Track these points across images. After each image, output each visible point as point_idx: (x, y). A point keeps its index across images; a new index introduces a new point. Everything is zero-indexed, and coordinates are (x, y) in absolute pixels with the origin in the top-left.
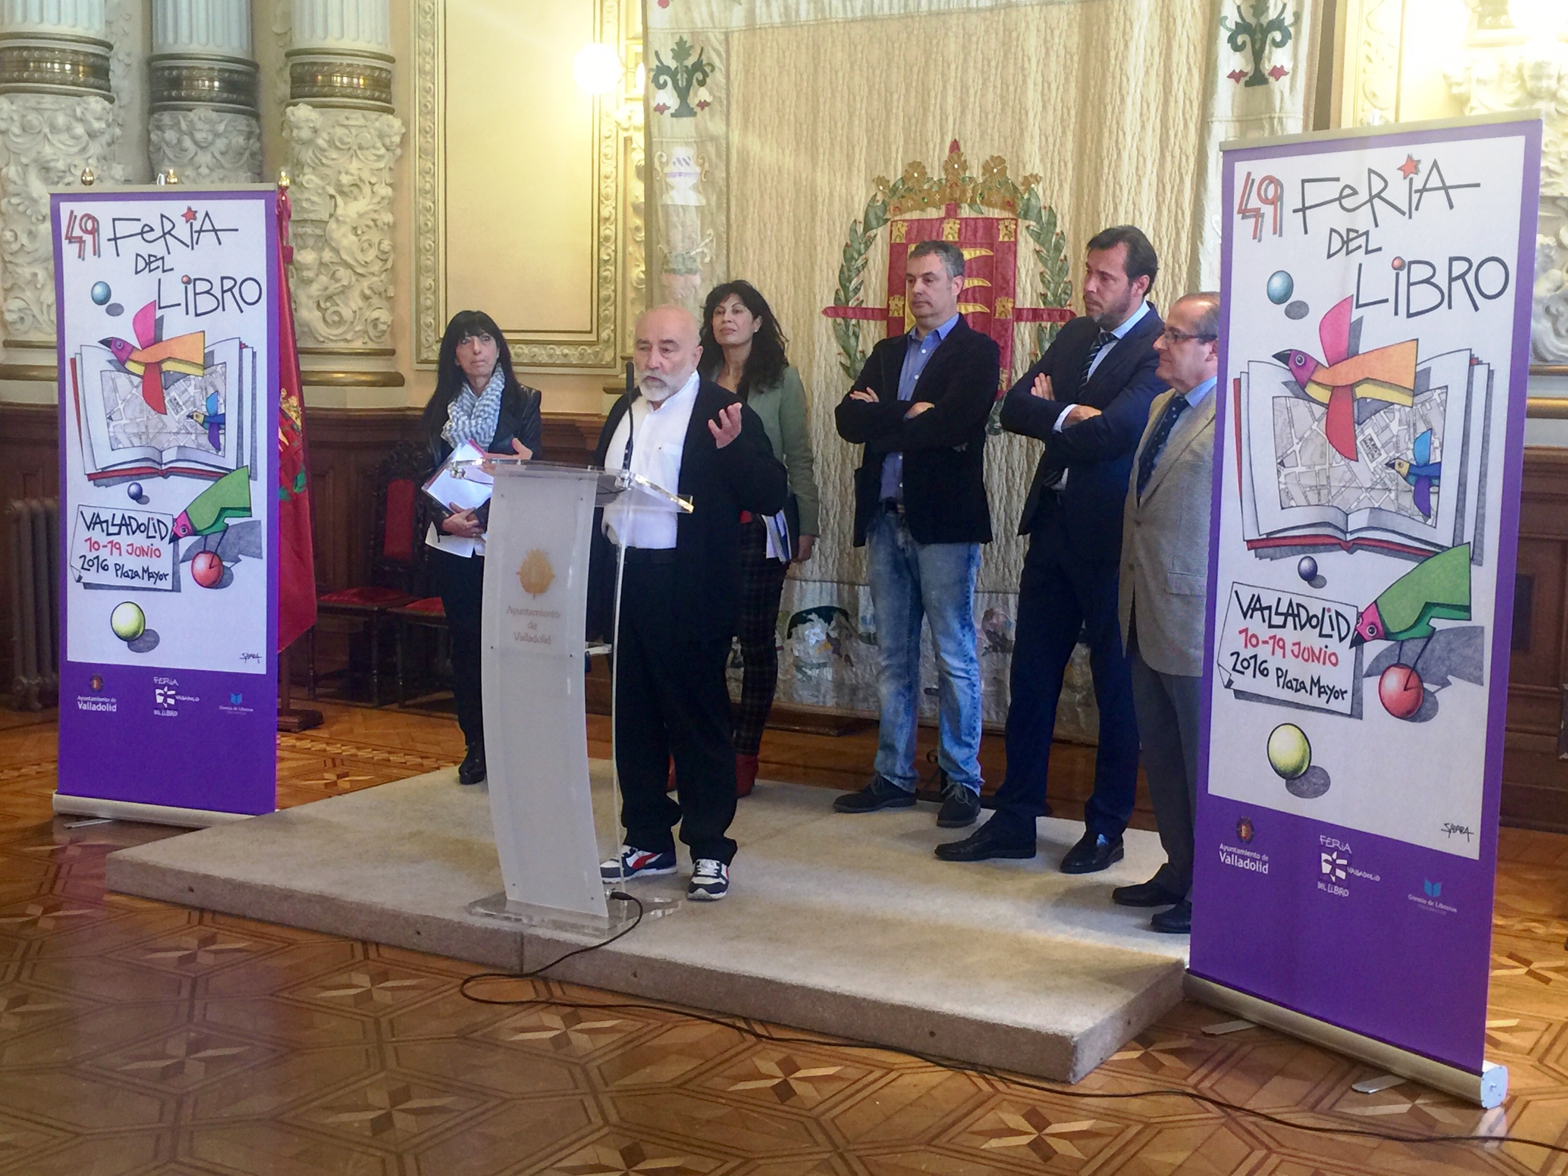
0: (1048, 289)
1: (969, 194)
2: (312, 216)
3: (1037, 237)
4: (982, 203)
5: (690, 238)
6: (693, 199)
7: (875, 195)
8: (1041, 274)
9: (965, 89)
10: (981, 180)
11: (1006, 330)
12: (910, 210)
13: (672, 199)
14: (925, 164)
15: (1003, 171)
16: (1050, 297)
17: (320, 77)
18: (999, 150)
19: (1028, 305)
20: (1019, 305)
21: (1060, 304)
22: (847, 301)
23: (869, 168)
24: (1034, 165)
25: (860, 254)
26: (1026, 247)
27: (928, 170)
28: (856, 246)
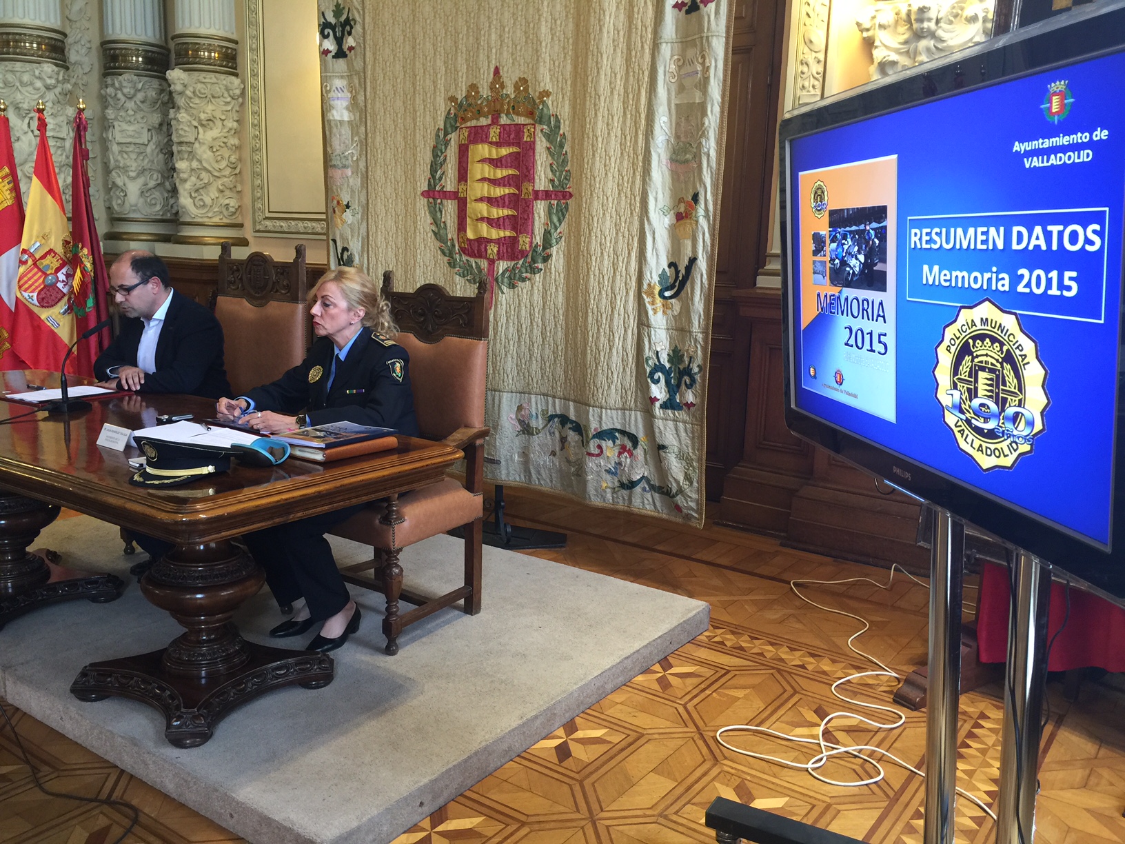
0: (555, 176)
1: (506, 107)
2: (185, 140)
3: (548, 137)
4: (514, 113)
5: (344, 143)
6: (346, 116)
7: (450, 110)
8: (551, 164)
9: (503, 27)
10: (513, 96)
11: (528, 207)
12: (471, 119)
13: (333, 116)
14: (479, 85)
15: (526, 90)
16: (557, 183)
17: (190, 52)
18: (524, 73)
19: (542, 188)
20: (537, 188)
21: (563, 187)
22: (435, 187)
23: (447, 91)
24: (546, 83)
25: (442, 153)
26: (541, 145)
27: (480, 90)
28: (439, 146)
